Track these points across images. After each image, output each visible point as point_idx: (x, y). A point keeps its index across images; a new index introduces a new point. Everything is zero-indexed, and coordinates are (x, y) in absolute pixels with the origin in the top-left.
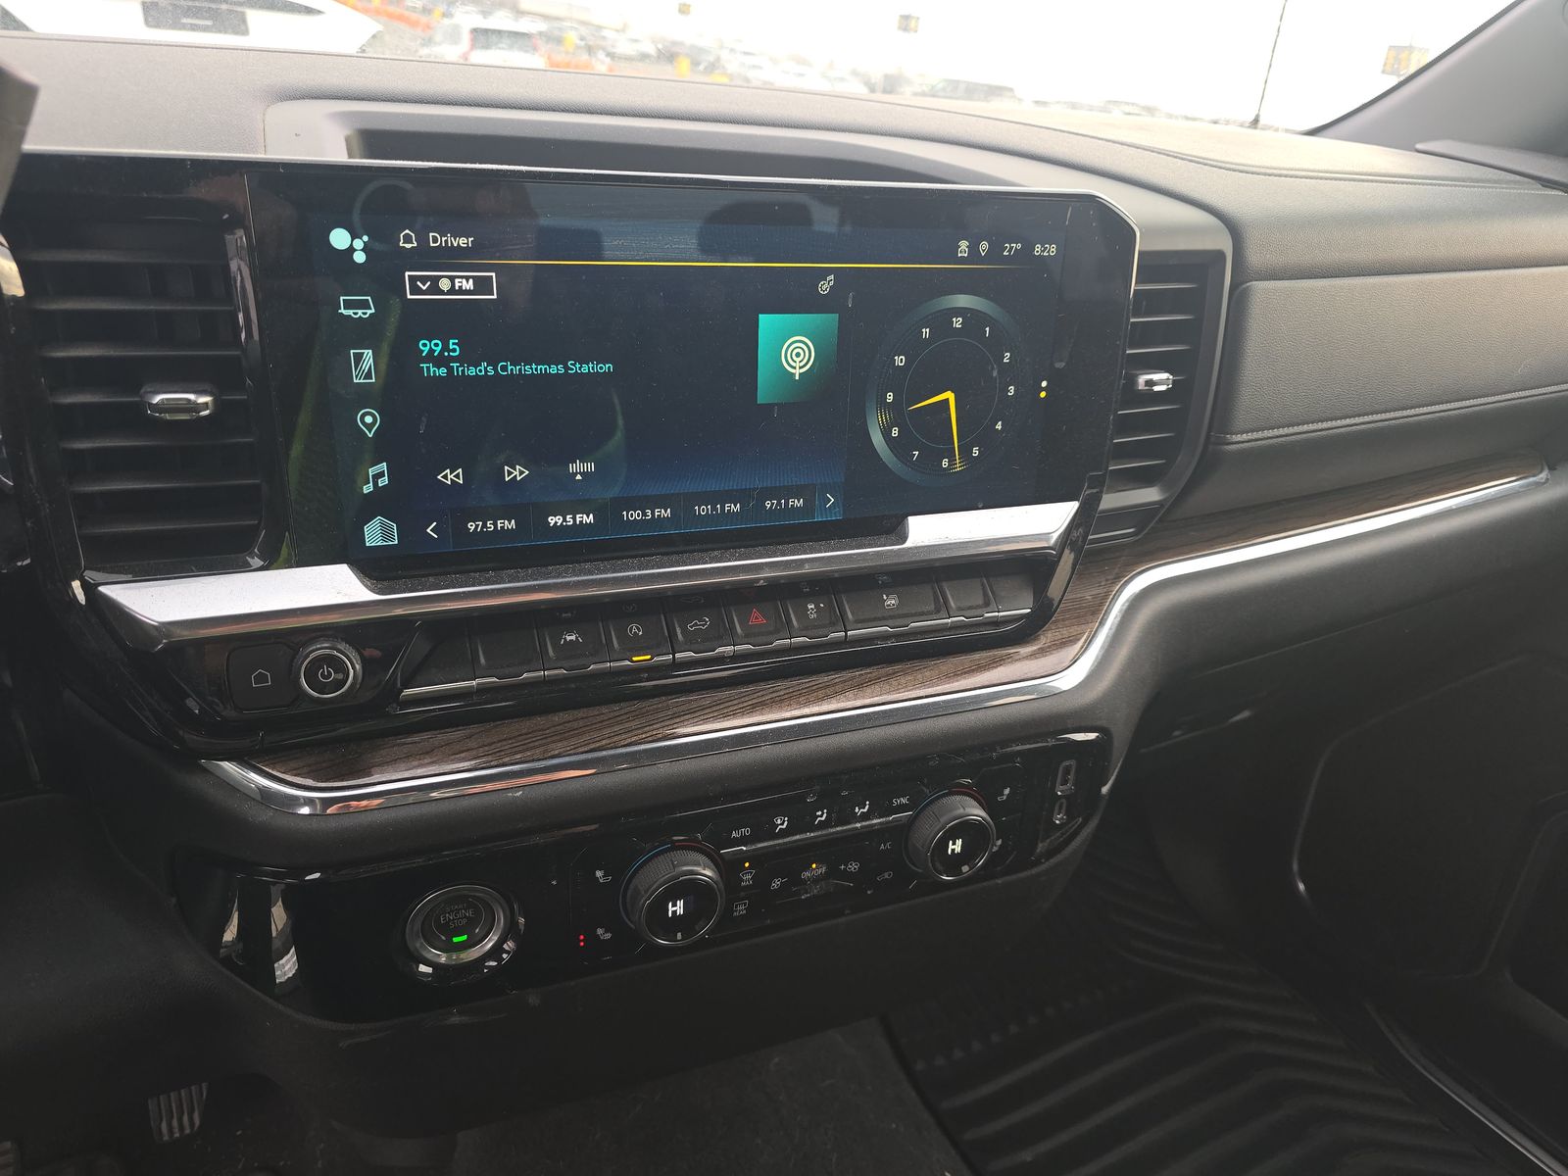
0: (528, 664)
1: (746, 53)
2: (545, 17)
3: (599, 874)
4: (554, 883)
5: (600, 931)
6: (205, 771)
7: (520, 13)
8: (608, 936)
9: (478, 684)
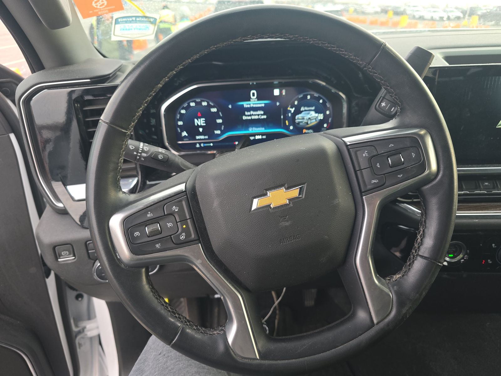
0: (476, 189)
1: (414, 6)
2: (343, 4)
3: (493, 245)
4: (481, 245)
5: (489, 260)
6: (398, 206)
7: (335, 4)
8: (491, 262)
9: (464, 193)
